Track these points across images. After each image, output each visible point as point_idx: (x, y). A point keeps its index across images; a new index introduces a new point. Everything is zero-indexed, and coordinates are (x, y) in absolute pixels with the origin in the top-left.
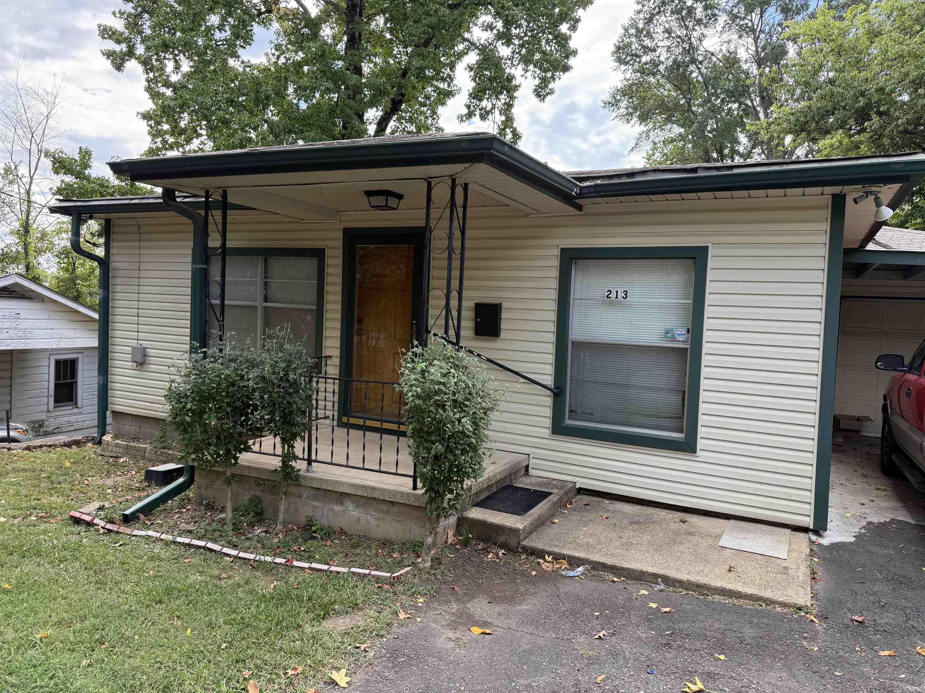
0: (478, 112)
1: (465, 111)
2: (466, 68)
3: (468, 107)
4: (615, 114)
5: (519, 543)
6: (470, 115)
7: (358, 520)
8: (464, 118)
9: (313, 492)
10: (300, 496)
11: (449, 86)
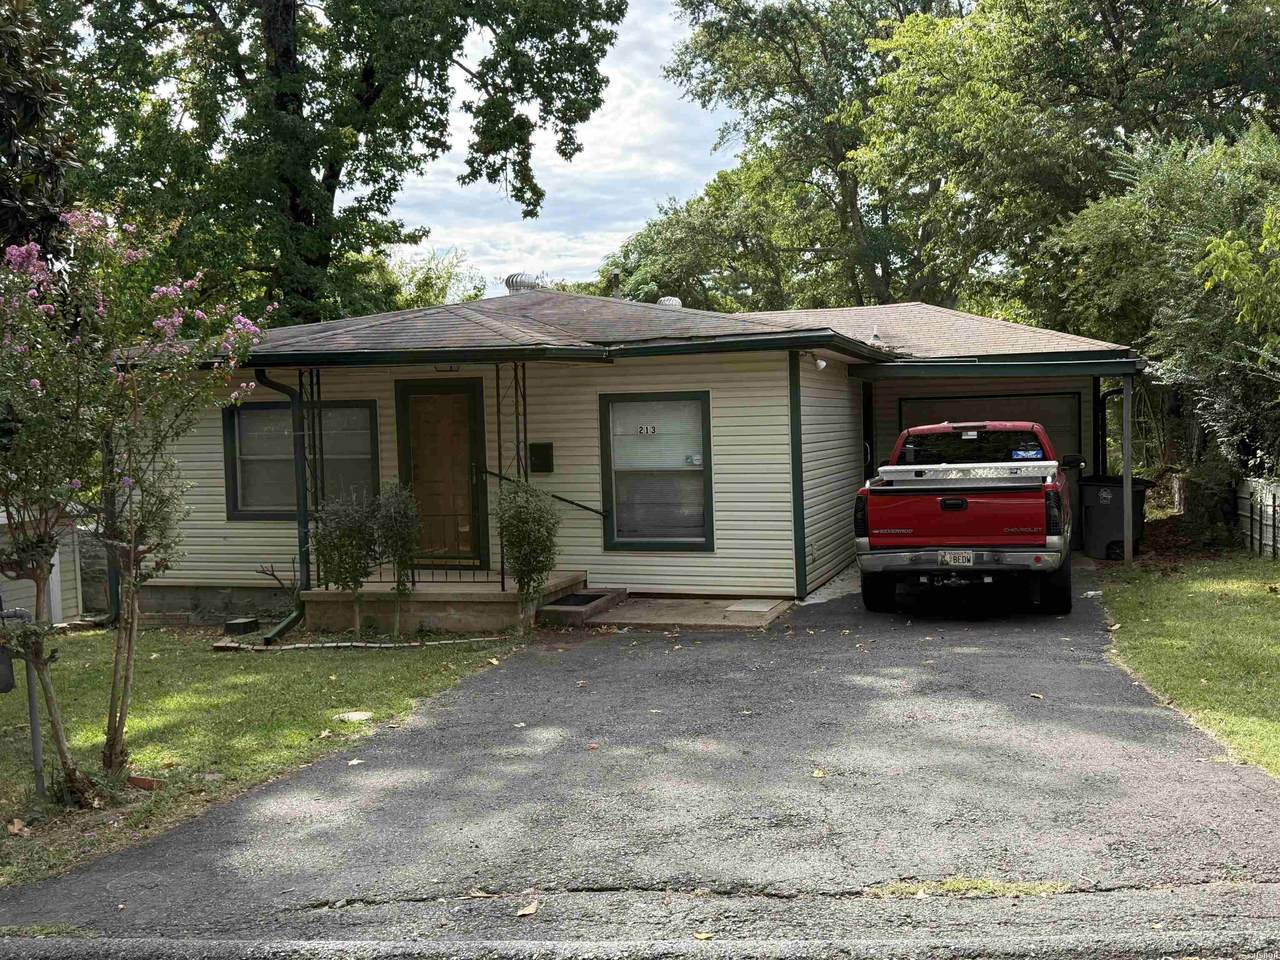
0: (484, 172)
1: (467, 170)
2: (461, 108)
3: (470, 162)
4: (683, 90)
5: (582, 621)
6: (474, 174)
7: (460, 621)
8: (467, 180)
9: (420, 605)
10: (409, 611)
11: (442, 135)
